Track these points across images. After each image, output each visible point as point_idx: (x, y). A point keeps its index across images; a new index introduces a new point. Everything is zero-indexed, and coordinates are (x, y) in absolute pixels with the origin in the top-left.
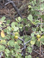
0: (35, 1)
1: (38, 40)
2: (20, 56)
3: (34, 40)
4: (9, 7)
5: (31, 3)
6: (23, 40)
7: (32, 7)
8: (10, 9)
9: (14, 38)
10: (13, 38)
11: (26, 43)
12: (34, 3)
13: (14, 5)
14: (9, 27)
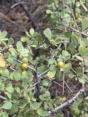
0: (57, 2)
1: (59, 70)
3: (54, 71)
4: (20, 10)
5: (50, 6)
6: (35, 70)
7: (52, 13)
8: (20, 13)
9: (21, 67)
10: (19, 67)
11: (40, 75)
12: (55, 5)
13: (26, 8)
14: (13, 49)
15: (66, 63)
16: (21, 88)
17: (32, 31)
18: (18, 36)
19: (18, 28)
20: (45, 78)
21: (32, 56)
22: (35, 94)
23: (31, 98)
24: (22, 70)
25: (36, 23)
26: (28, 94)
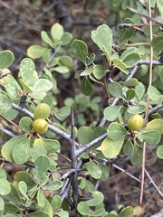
1: (132, 136)
2: (53, 207)
3: (118, 140)
9: (31, 127)
10: (27, 127)
11: (81, 150)
14: (10, 78)
15: (150, 119)
16: (31, 183)
17: (57, 30)
18: (15, 40)
19: (17, 21)
20: (92, 158)
21: (54, 94)
22: (65, 199)
23: (55, 210)
24: (35, 134)
25: (64, 9)
26: (49, 198)
